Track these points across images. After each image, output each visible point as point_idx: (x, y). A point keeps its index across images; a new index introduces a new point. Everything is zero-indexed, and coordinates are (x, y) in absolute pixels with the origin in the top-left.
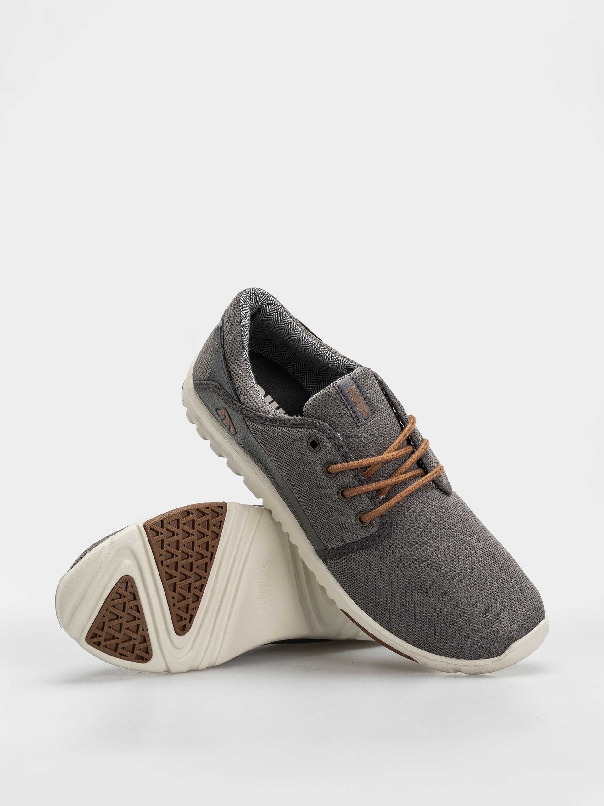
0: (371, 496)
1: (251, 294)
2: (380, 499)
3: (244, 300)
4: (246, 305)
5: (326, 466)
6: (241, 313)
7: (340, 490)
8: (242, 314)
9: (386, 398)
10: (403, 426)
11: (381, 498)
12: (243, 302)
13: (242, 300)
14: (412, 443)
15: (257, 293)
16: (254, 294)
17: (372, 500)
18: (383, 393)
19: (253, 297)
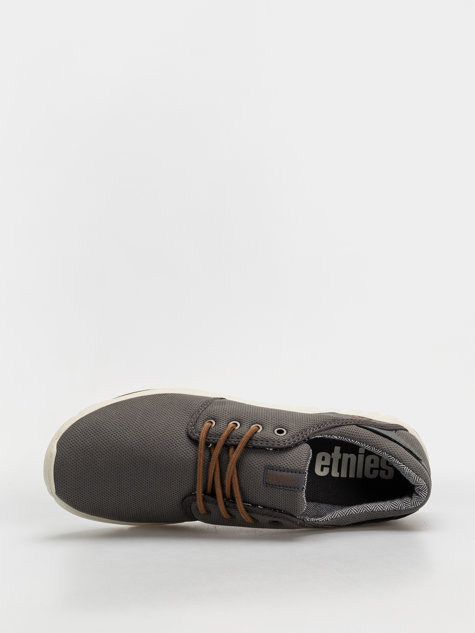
1: (422, 493)
3: (422, 484)
4: (417, 481)
6: (415, 474)
8: (413, 474)
10: (245, 504)
12: (421, 482)
13: (422, 482)
14: (230, 500)
15: (420, 498)
16: (421, 495)
19: (420, 493)
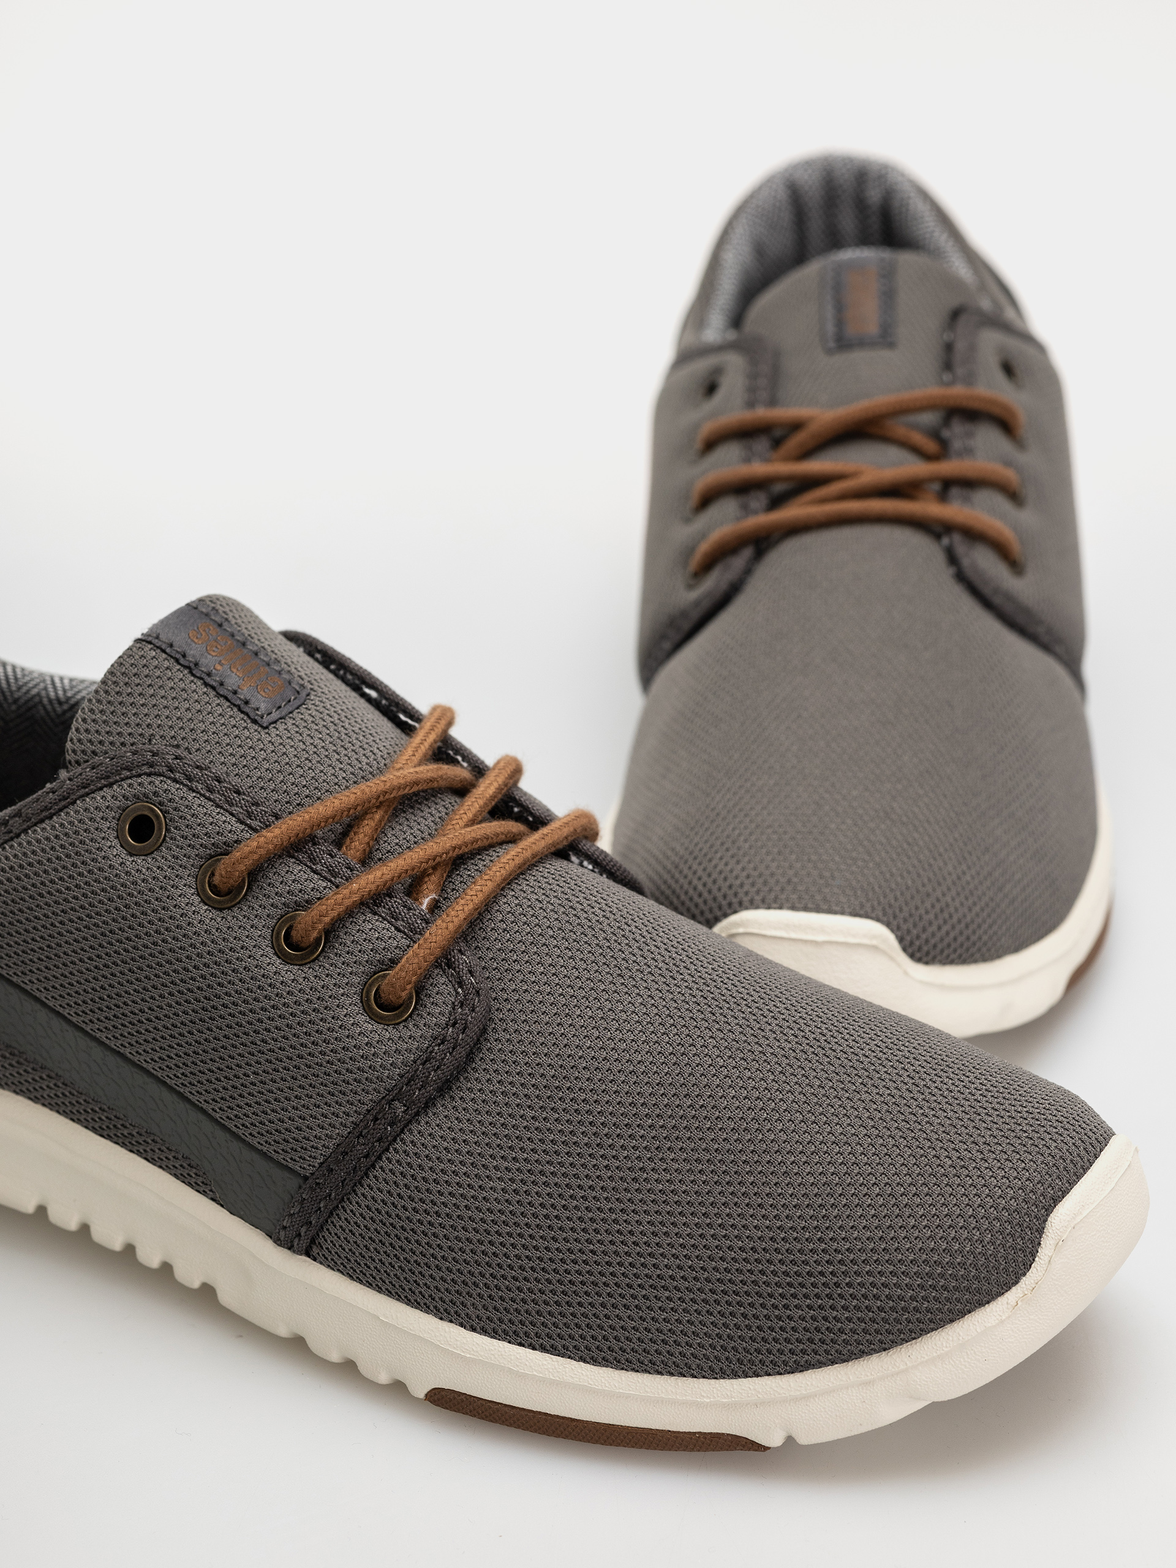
0: (389, 909)
2: (422, 910)
5: (204, 874)
7: (279, 933)
9: (331, 671)
11: (424, 907)
17: (397, 919)
18: (317, 660)
